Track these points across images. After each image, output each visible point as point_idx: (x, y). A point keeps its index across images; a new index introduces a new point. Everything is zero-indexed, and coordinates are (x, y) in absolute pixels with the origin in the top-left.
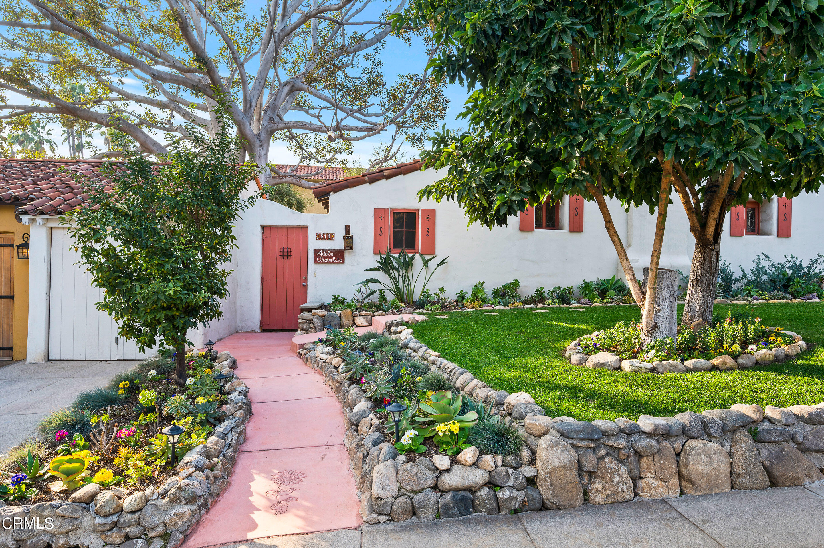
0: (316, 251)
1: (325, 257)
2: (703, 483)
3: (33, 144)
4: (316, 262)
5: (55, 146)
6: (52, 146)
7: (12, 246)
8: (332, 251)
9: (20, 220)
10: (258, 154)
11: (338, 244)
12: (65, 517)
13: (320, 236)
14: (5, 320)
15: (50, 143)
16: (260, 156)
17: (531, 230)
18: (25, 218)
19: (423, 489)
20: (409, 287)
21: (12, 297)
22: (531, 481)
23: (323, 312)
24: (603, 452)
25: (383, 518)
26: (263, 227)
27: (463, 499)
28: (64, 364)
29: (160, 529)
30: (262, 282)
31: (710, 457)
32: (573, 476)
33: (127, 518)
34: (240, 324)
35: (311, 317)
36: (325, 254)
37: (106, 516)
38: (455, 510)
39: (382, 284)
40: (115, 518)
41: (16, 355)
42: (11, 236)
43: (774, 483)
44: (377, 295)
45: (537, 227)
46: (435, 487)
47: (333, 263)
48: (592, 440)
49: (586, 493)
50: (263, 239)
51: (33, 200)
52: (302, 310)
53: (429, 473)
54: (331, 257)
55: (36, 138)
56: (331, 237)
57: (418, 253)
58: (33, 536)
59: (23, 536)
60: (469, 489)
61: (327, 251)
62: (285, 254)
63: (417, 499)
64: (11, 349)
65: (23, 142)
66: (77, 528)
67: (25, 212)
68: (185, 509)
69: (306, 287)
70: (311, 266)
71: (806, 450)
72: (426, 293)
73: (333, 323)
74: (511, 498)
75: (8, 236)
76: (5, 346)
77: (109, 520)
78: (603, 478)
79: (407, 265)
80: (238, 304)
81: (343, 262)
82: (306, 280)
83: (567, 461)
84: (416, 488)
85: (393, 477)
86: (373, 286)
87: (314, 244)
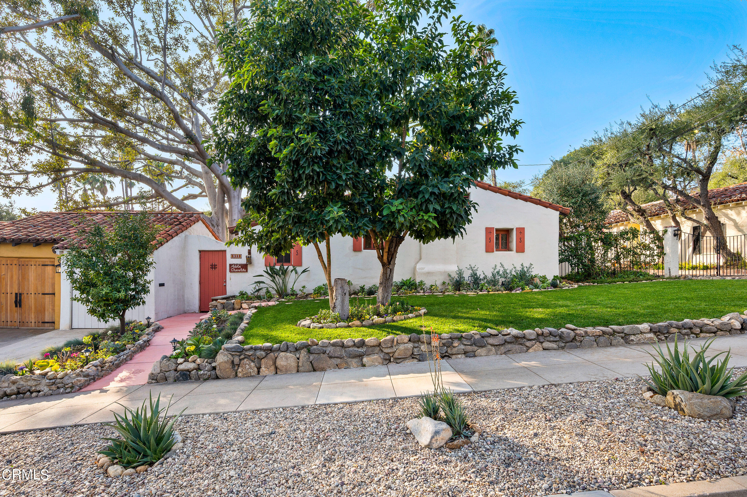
0: (231, 265)
1: (236, 269)
2: (284, 369)
3: (99, 184)
4: (230, 271)
5: (113, 185)
6: (111, 185)
7: (53, 265)
8: (240, 265)
9: (55, 252)
10: (232, 196)
11: (243, 261)
12: (35, 380)
13: (233, 256)
14: (51, 307)
15: (111, 183)
16: (234, 197)
17: (360, 250)
18: (58, 251)
19: (170, 371)
20: (285, 286)
21: (54, 294)
22: (214, 368)
23: (225, 301)
24: (242, 357)
25: (154, 381)
26: (200, 251)
27: (184, 374)
28: (79, 331)
29: (70, 385)
30: (200, 283)
31: (287, 359)
32: (229, 366)
33: (58, 380)
34: (187, 308)
35: (216, 304)
36: (236, 267)
37: (50, 379)
38: (181, 378)
39: (267, 284)
40: (54, 381)
41: (56, 326)
42: (53, 260)
43: (314, 370)
44: (264, 291)
45: (365, 248)
46: (176, 370)
47: (241, 272)
48: (238, 352)
49: (236, 373)
50: (200, 258)
51: (63, 240)
52: (213, 300)
53: (174, 365)
54: (239, 269)
55: (101, 180)
56: (239, 256)
57: (292, 265)
58: (23, 387)
59: (20, 387)
60: (188, 370)
61: (237, 265)
62: (214, 267)
63: (167, 374)
64: (54, 323)
65: (92, 183)
66: (39, 384)
67: (57, 248)
68: (82, 379)
69: (225, 286)
70: (228, 274)
71: (331, 357)
72: (292, 290)
73: (229, 307)
74: (204, 374)
75: (51, 260)
76: (51, 321)
77: (51, 381)
78: (242, 367)
79: (285, 272)
80: (186, 296)
81: (247, 271)
82: (226, 282)
83: (226, 360)
84: (167, 370)
85: (159, 366)
86: (262, 285)
87: (230, 261)
